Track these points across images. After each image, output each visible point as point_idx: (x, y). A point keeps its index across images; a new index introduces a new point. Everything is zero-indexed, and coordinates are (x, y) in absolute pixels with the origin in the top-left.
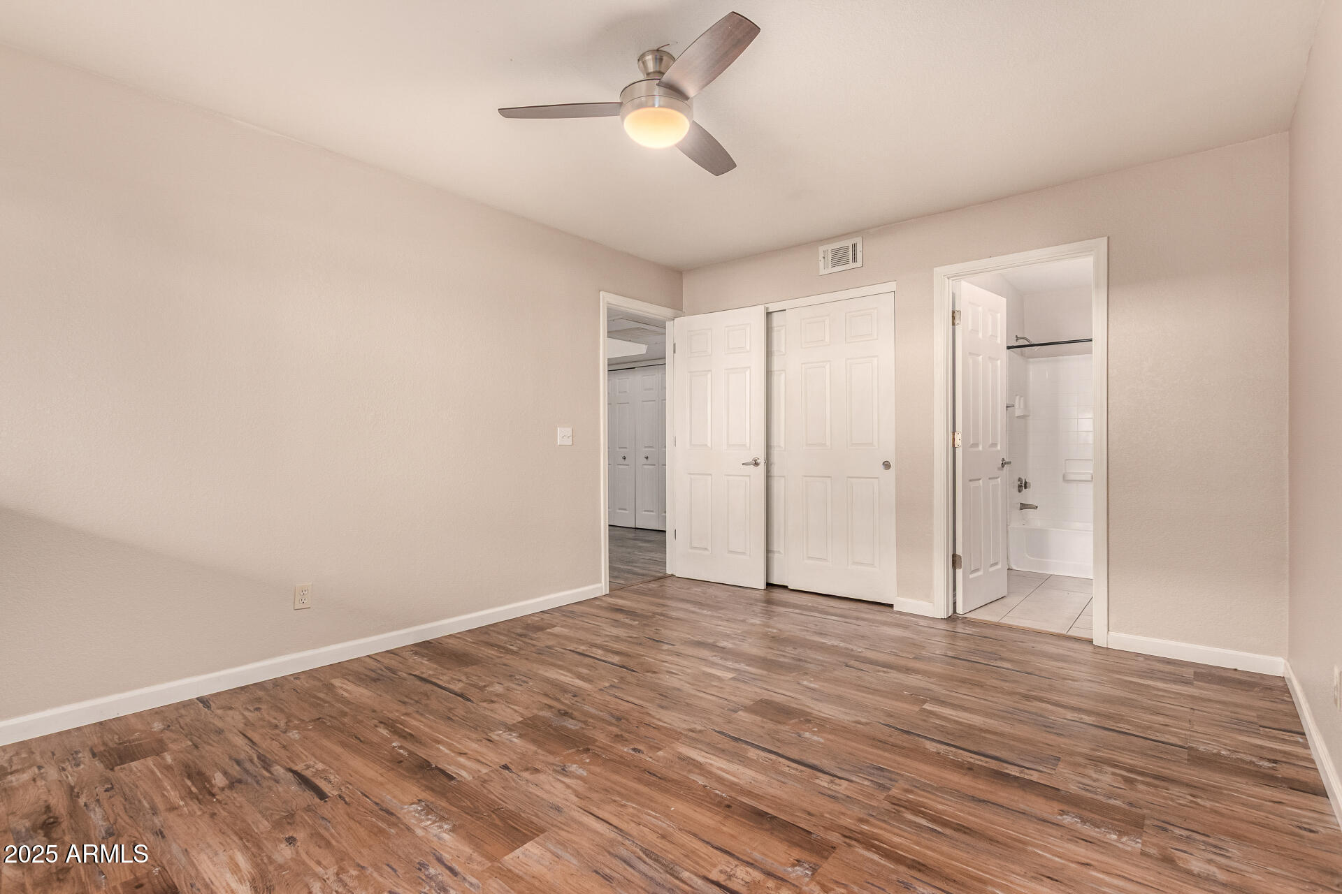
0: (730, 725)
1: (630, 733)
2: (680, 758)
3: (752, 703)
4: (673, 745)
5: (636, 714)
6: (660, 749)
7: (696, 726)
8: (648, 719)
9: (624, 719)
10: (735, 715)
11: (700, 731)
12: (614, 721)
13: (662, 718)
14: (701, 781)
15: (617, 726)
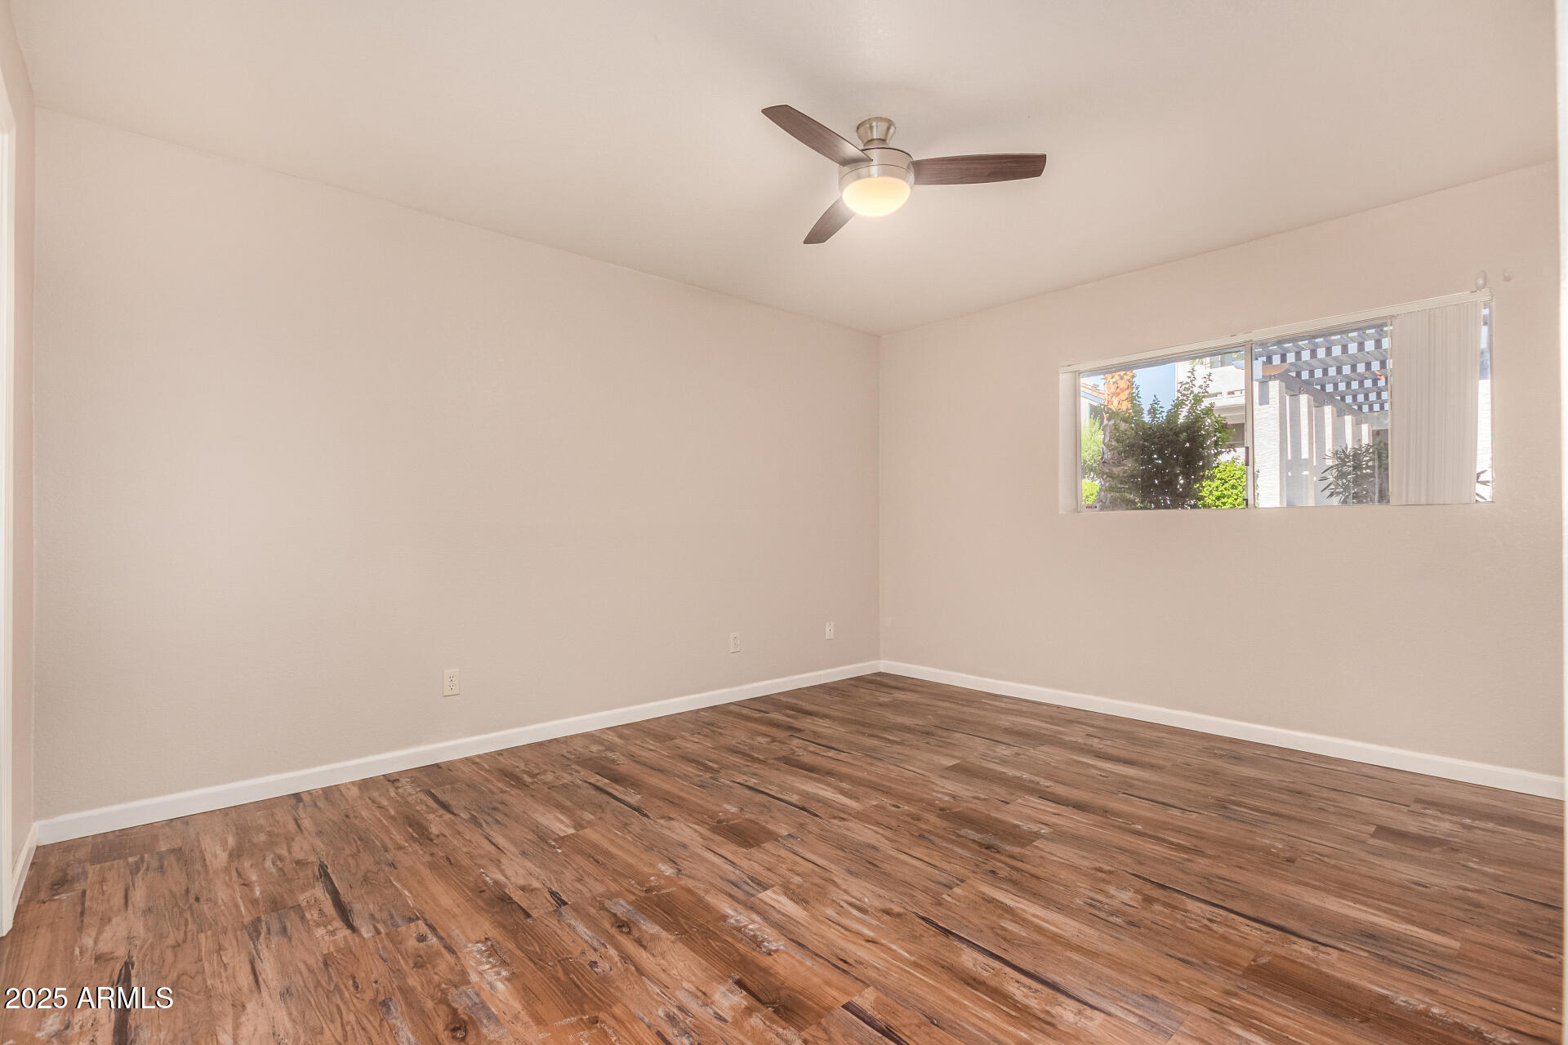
0: (802, 821)
1: (906, 822)
2: (858, 799)
3: (765, 845)
4: (862, 808)
5: (904, 841)
6: (875, 806)
7: (839, 823)
8: (889, 834)
9: (916, 836)
10: (793, 831)
11: (835, 818)
12: (926, 835)
13: (873, 834)
14: (844, 785)
15: (921, 829)
